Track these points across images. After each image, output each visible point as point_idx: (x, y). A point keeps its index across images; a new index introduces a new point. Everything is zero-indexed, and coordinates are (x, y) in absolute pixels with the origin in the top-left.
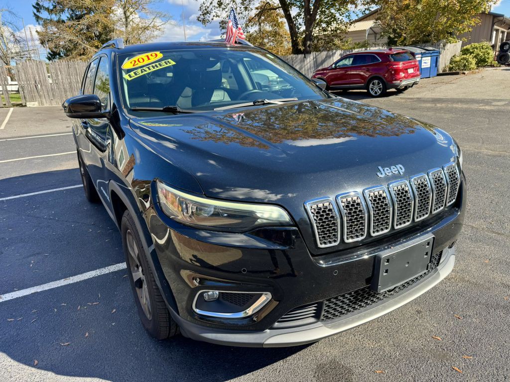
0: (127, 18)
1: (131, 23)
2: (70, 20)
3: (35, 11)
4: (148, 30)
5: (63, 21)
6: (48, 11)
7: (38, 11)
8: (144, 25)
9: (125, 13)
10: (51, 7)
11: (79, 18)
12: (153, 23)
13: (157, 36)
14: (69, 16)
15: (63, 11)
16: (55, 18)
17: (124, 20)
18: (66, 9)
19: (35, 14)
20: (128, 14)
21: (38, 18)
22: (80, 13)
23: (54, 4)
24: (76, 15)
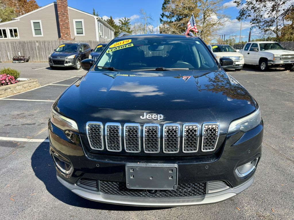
0: (205, 19)
1: (207, 22)
2: (176, 21)
3: (161, 17)
4: (215, 25)
5: (172, 22)
6: (167, 17)
7: (162, 17)
8: (214, 22)
9: (204, 16)
10: (168, 15)
11: (180, 20)
12: (219, 21)
13: (220, 29)
14: (176, 19)
15: (173, 16)
16: (169, 20)
17: (203, 20)
18: (175, 16)
19: (160, 19)
20: (206, 16)
21: (161, 20)
22: (181, 17)
23: (170, 13)
24: (180, 18)
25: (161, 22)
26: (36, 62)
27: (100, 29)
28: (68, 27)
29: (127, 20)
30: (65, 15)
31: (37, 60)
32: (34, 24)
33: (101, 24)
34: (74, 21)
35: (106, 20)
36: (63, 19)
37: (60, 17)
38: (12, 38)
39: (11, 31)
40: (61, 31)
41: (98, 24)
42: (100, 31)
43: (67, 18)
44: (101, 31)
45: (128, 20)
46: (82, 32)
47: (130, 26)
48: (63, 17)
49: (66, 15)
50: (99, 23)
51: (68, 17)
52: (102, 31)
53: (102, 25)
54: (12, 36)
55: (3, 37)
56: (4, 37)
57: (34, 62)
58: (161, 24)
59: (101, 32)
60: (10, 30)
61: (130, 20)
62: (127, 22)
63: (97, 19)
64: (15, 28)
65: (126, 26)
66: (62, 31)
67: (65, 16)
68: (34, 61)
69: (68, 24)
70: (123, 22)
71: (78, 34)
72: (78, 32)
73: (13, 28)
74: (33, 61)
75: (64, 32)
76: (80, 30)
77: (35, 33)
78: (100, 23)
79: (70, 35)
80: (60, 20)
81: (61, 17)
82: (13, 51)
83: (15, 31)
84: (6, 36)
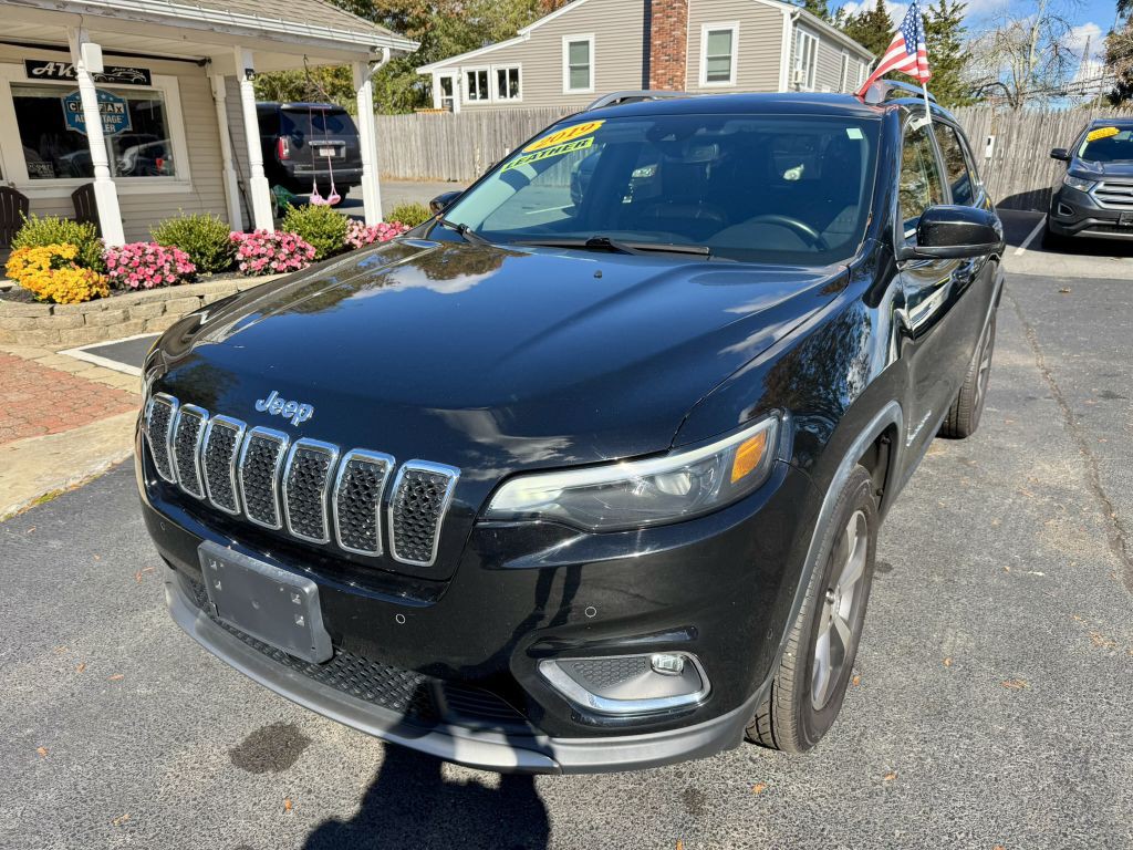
25: (1121, 9)
26: (550, 186)
27: (801, 57)
28: (678, 53)
29: (949, 9)
30: (674, 8)
31: (557, 178)
32: (573, 47)
33: (811, 37)
34: (705, 29)
35: (858, 18)
36: (667, 27)
37: (656, 18)
38: (503, 100)
39: (502, 74)
40: (652, 69)
41: (795, 37)
42: (800, 64)
43: (682, 21)
44: (804, 63)
45: (953, 11)
46: (726, 73)
47: (959, 35)
48: (668, 17)
49: (680, 7)
50: (799, 33)
51: (685, 17)
52: (811, 65)
53: (814, 41)
54: (502, 91)
55: (478, 95)
56: (481, 98)
57: (547, 186)
58: (1122, 16)
59: (803, 68)
60: (499, 72)
61: (964, 11)
62: (946, 19)
63: (793, 16)
64: (513, 66)
65: (939, 36)
66: (658, 70)
67: (675, 12)
68: (546, 183)
69: (680, 42)
70: (932, 21)
71: (710, 79)
72: (712, 74)
73: (507, 67)
74: (543, 181)
75: (662, 74)
76: (721, 65)
77: (572, 81)
78: (804, 33)
79: (683, 84)
80: (654, 29)
81: (660, 18)
82: (489, 146)
83: (514, 74)
84: (485, 95)
